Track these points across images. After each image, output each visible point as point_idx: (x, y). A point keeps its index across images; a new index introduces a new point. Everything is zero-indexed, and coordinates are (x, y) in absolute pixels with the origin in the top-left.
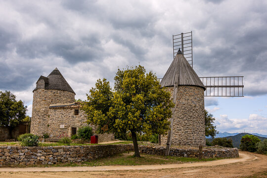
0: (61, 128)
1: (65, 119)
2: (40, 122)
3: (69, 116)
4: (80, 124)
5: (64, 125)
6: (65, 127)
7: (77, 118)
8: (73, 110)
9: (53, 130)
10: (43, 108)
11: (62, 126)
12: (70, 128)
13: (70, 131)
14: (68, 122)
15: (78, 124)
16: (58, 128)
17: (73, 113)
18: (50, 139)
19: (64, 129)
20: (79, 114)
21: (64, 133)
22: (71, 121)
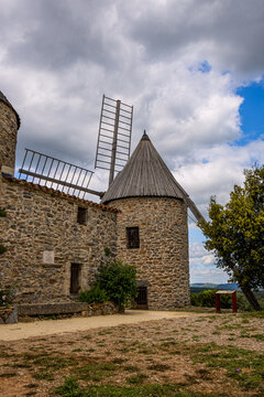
0: (45, 261)
1: (55, 230)
3: (67, 226)
4: (90, 254)
5: (53, 254)
6: (56, 259)
8: (75, 207)
11: (49, 257)
12: (68, 265)
13: (68, 274)
14: (64, 245)
15: (86, 254)
16: (35, 261)
17: (75, 215)
18: (28, 308)
19: (53, 266)
20: (88, 223)
21: (52, 281)
22: (70, 240)
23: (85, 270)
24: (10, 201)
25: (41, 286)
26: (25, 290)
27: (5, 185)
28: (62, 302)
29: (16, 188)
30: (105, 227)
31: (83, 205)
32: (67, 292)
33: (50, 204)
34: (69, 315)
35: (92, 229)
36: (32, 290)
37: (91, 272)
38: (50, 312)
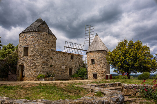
0: (62, 68)
1: (65, 61)
2: (44, 62)
3: (68, 60)
4: (74, 66)
5: (64, 67)
6: (65, 67)
7: (73, 62)
8: (70, 55)
9: (56, 70)
10: (47, 49)
11: (63, 67)
12: (69, 69)
13: (69, 71)
14: (67, 64)
15: (73, 66)
16: (60, 68)
17: (70, 57)
18: (58, 78)
19: (64, 69)
20: (74, 59)
21: (65, 73)
22: (69, 63)
23: (73, 70)
24: (53, 55)
25: (62, 73)
26: (58, 74)
27: (52, 52)
28: (67, 77)
29: (54, 53)
30: (79, 60)
31: (72, 55)
32: (68, 75)
33: (63, 55)
34: (68, 80)
35: (75, 60)
36: (59, 74)
37: (75, 70)
38: (63, 79)
